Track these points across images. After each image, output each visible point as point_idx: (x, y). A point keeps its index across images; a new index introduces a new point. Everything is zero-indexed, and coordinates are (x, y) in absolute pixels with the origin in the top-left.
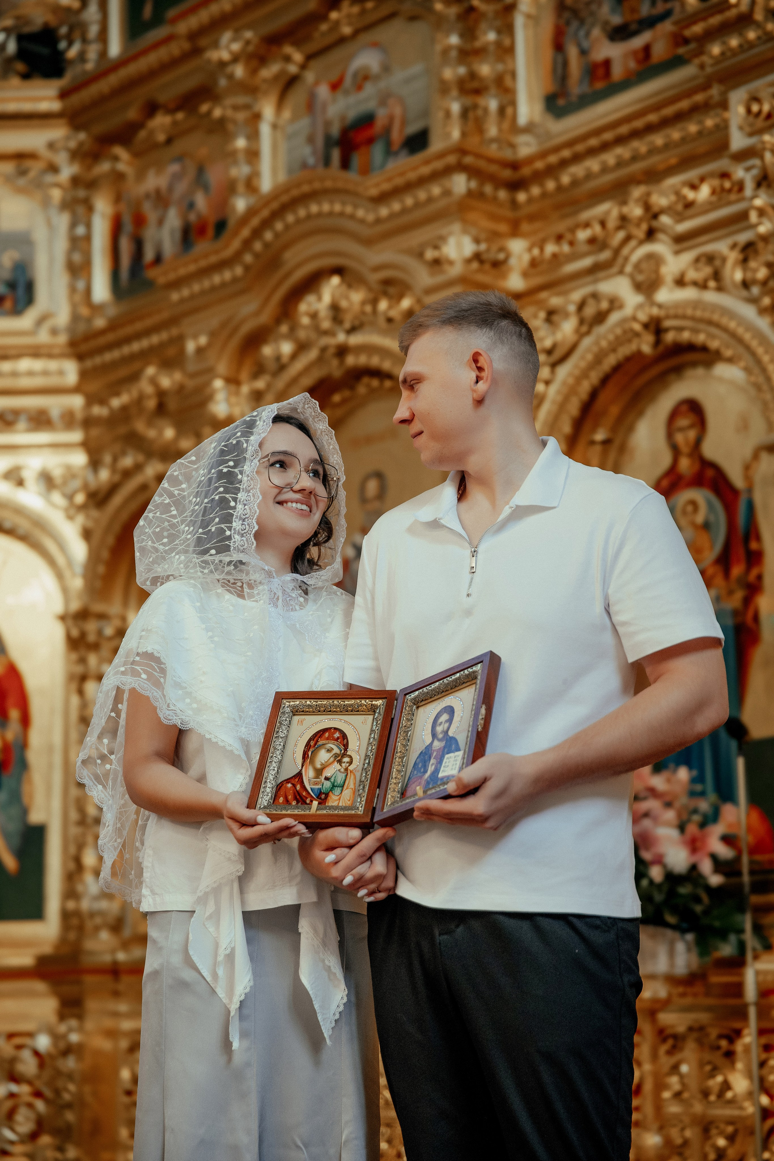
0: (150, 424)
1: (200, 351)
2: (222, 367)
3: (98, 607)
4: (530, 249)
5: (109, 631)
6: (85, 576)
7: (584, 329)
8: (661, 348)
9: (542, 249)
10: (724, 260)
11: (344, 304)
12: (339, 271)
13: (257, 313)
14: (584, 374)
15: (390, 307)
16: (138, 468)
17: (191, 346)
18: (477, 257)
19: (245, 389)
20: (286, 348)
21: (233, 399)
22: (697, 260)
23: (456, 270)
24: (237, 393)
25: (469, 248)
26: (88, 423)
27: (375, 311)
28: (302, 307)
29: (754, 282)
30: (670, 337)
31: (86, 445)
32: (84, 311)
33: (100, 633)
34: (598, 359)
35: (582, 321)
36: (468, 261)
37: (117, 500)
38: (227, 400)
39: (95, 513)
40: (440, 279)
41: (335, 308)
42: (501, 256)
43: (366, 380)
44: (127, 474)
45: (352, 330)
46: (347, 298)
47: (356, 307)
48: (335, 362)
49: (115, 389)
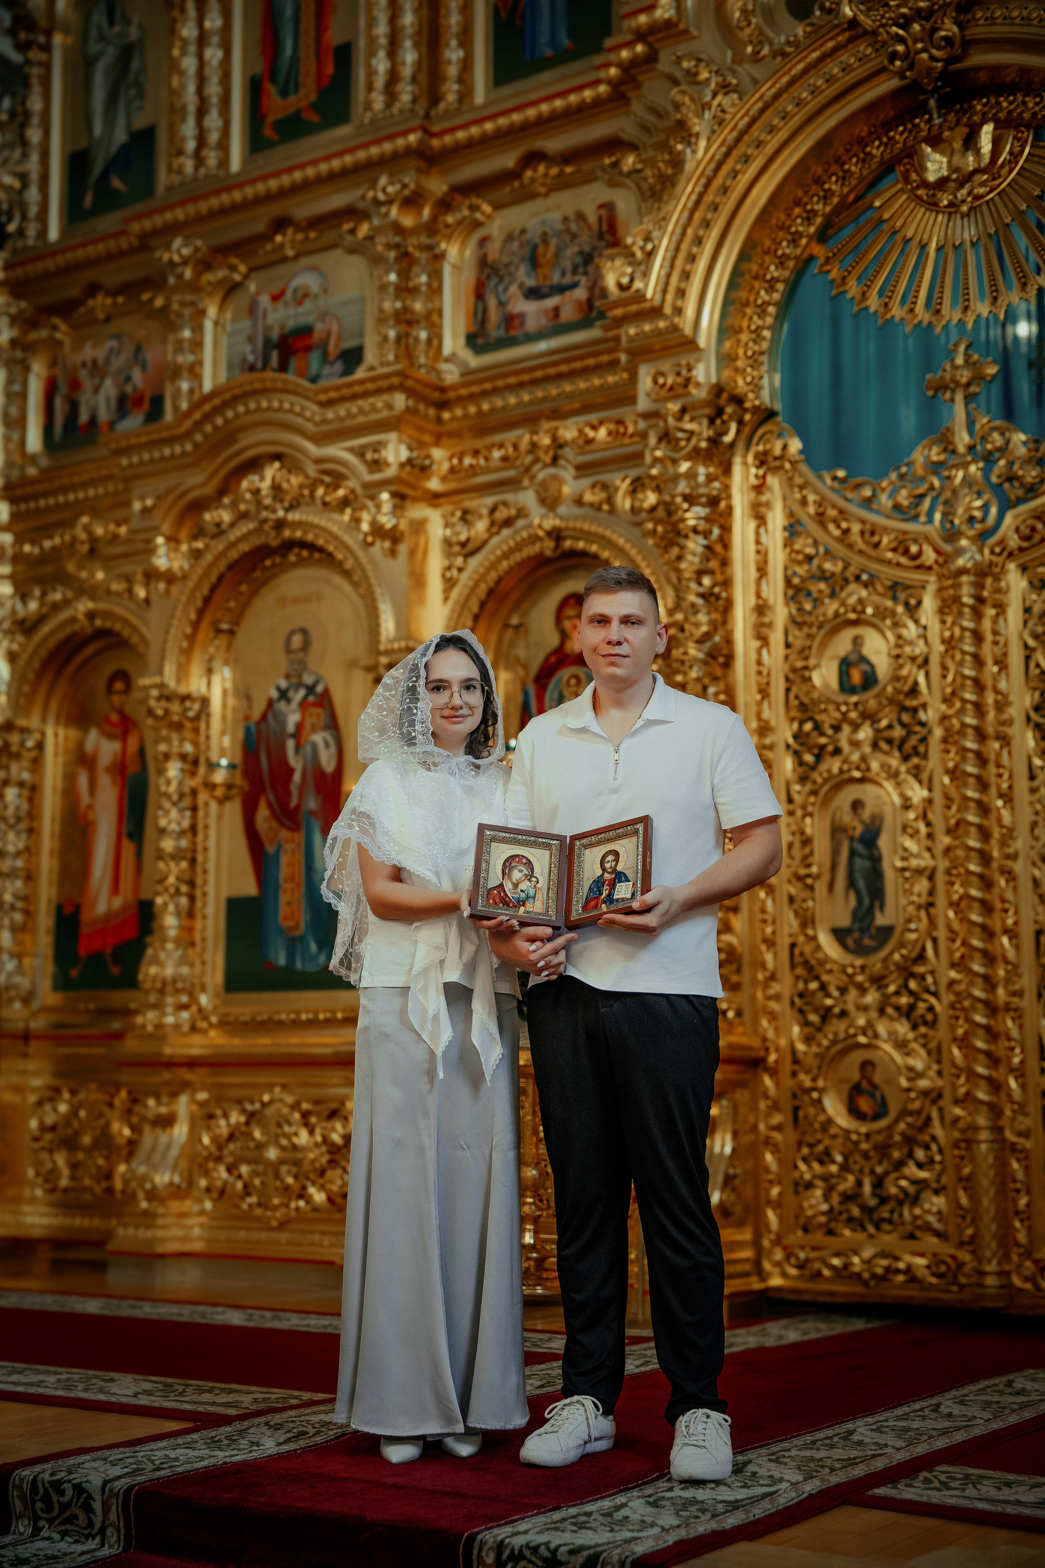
0: (81, 566)
1: (145, 511)
2: (166, 528)
3: (22, 722)
4: (450, 459)
5: (30, 743)
6: (8, 694)
7: (495, 529)
8: (559, 552)
9: (461, 460)
10: (617, 489)
11: (285, 486)
12: (277, 457)
13: (204, 484)
14: (493, 566)
15: (325, 494)
16: (66, 603)
17: (137, 506)
18: (410, 462)
19: (184, 547)
20: (226, 517)
21: (172, 555)
22: (594, 486)
23: (391, 472)
24: (176, 550)
25: (404, 454)
26: (17, 559)
27: (312, 495)
28: (245, 484)
29: (641, 510)
30: (568, 544)
31: (12, 578)
32: (17, 459)
33: (22, 744)
34: (506, 556)
35: (492, 523)
36: (402, 465)
37: (45, 629)
38: (167, 555)
39: (20, 638)
40: (378, 476)
41: (276, 488)
42: (427, 462)
43: (296, 550)
44: (56, 607)
45: (291, 508)
46: (288, 481)
47: (296, 491)
48: (273, 533)
49: (47, 530)
